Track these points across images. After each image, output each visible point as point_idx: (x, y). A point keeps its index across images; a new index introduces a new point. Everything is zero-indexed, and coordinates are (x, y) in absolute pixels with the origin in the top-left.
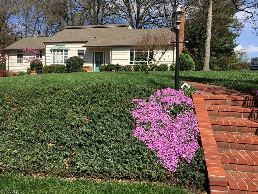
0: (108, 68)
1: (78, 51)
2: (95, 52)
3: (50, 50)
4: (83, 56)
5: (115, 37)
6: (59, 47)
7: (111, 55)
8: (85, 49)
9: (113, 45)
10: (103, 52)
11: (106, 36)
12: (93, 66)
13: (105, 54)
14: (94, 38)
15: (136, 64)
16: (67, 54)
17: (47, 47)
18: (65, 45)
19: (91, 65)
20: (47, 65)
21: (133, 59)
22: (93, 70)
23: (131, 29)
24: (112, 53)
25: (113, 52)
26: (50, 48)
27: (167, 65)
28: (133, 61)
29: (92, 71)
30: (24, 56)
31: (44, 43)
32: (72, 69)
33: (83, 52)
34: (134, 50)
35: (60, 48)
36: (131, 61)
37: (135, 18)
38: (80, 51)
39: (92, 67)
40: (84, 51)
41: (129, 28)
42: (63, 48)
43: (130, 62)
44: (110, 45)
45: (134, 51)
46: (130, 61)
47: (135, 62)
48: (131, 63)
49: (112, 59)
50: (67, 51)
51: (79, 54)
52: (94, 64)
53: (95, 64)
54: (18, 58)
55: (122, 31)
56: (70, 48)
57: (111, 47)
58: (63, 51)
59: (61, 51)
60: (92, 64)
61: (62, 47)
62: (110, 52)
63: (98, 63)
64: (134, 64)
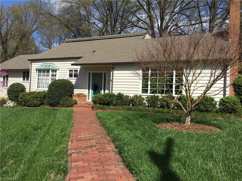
0: (104, 101)
1: (70, 71)
2: (91, 72)
3: (35, 70)
4: (76, 78)
5: (122, 50)
6: (46, 66)
7: (112, 78)
8: (78, 68)
9: (115, 62)
10: (103, 72)
11: (110, 49)
12: (89, 93)
13: (106, 76)
14: (94, 52)
15: (153, 93)
16: (55, 75)
17: (32, 66)
18: (54, 63)
19: (85, 92)
20: (31, 90)
21: (147, 85)
22: (89, 99)
23: (148, 38)
24: (114, 75)
25: (115, 72)
26: (36, 68)
27: (212, 100)
28: (148, 88)
29: (87, 100)
30: (10, 77)
31: (29, 60)
32: (53, 99)
33: (75, 72)
34: (150, 69)
35: (47, 68)
36: (144, 87)
37: (158, 28)
38: (72, 71)
39: (87, 94)
40: (77, 71)
41: (146, 37)
42: (51, 68)
43: (142, 90)
44: (111, 61)
45: (150, 71)
46: (142, 87)
47: (151, 90)
48: (145, 91)
49: (114, 83)
50: (56, 71)
51: (71, 76)
52: (90, 90)
53: (92, 90)
54: (4, 79)
55: (134, 41)
56: (59, 67)
57: (112, 65)
58: (50, 71)
59: (48, 71)
60: (87, 90)
61: (50, 66)
62: (111, 73)
63: (96, 89)
64: (149, 94)
